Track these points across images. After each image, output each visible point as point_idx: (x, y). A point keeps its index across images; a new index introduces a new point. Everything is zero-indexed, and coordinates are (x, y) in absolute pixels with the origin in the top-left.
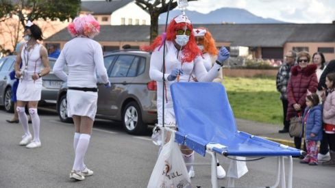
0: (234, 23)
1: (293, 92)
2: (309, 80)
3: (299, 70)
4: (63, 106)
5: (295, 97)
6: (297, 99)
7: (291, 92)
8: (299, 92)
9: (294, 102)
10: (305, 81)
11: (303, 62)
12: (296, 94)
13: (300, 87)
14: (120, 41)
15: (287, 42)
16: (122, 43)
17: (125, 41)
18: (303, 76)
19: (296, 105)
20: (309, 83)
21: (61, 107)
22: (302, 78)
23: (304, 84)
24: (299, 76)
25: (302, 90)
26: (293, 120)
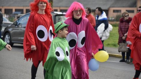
4: (6, 39)
5: (122, 33)
8: (125, 31)
11: (127, 17)
13: (125, 29)
14: (24, 6)
16: (25, 7)
17: (26, 6)
21: (5, 39)
25: (126, 30)
26: (120, 44)
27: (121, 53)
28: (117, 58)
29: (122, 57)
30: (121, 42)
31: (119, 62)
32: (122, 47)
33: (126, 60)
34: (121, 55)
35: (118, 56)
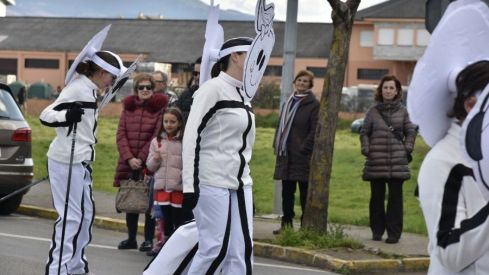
0: (162, 17)
1: (129, 139)
2: (155, 120)
3: (137, 102)
5: (131, 147)
6: (135, 150)
7: (125, 139)
8: (139, 139)
9: (130, 155)
10: (149, 121)
11: (145, 89)
12: (134, 143)
18: (145, 113)
19: (134, 159)
20: (155, 124)
22: (143, 116)
23: (147, 126)
24: (139, 112)
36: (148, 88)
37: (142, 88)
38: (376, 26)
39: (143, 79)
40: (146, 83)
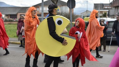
3: (21, 21)
15: (18, 13)
22: (22, 23)
24: (21, 23)
26: (19, 35)
27: (20, 41)
28: (17, 45)
29: (21, 44)
30: (19, 34)
31: (19, 47)
32: (20, 38)
33: (23, 45)
34: (20, 43)
35: (18, 43)
36: (23, 18)
37: (21, 18)
38: (39, 7)
39: (21, 17)
40: (22, 17)
